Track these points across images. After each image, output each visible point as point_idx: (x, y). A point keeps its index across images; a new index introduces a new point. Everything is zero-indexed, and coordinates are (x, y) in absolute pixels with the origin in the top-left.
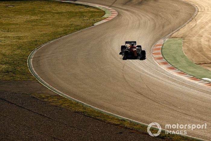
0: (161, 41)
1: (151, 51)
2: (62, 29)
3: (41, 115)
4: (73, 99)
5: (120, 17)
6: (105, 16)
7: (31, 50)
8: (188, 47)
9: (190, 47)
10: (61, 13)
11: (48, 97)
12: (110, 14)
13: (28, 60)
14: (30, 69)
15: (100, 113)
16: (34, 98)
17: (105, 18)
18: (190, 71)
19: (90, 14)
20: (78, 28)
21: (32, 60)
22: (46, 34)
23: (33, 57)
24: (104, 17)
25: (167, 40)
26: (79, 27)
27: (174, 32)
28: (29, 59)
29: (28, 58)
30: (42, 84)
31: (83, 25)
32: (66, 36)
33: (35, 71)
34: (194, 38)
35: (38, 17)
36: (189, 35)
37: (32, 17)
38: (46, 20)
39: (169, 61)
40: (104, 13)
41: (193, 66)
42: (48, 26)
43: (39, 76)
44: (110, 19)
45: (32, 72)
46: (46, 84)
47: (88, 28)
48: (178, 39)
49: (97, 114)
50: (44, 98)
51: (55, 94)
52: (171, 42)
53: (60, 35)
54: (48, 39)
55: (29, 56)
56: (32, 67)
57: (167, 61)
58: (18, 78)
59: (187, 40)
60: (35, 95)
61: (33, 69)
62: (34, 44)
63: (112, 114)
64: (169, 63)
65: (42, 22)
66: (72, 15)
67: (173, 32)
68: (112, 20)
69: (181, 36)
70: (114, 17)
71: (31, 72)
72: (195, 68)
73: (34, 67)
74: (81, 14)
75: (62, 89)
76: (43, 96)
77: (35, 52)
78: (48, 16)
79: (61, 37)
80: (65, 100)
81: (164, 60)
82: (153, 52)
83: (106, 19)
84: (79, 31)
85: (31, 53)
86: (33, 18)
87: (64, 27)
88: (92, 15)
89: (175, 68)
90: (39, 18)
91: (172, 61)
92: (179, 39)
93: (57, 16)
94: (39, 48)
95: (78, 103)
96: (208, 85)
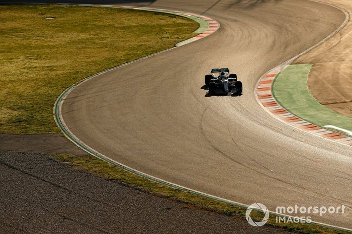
0: (277, 70)
1: (257, 85)
2: (123, 53)
3: (54, 185)
4: (111, 160)
5: (222, 33)
6: (198, 31)
7: (65, 87)
8: (316, 77)
9: (320, 77)
10: (129, 27)
11: (72, 158)
12: (207, 27)
13: (56, 102)
14: (56, 116)
15: (147, 180)
16: (51, 160)
17: (197, 35)
18: (308, 116)
19: (175, 29)
20: (150, 51)
21: (62, 102)
22: (96, 61)
23: (65, 98)
24: (195, 32)
25: (286, 66)
26: (151, 50)
27: (301, 54)
28: (58, 102)
29: (57, 100)
30: (69, 138)
31: (157, 46)
32: (126, 64)
33: (62, 120)
34: (330, 63)
35: (90, 35)
36: (324, 59)
37: (81, 35)
38: (102, 39)
39: (279, 100)
40: (198, 26)
41: (315, 107)
42: (103, 49)
43: (66, 128)
44: (206, 35)
45: (58, 121)
46: (75, 139)
47: (166, 51)
48: (304, 65)
49: (140, 183)
50: (65, 160)
51: (84, 154)
52: (293, 70)
53: (118, 62)
54: (96, 70)
55: (59, 97)
56: (61, 113)
57: (277, 101)
58: (33, 130)
59: (318, 67)
60: (53, 156)
61: (61, 116)
62: (74, 77)
63: (164, 181)
64: (279, 103)
65: (95, 43)
66: (145, 30)
69: (310, 61)
70: (212, 32)
71: (56, 122)
72: (318, 110)
74: (161, 29)
75: (97, 147)
76: (65, 157)
77: (70, 91)
78: (106, 32)
79: (118, 65)
80: (97, 161)
82: (259, 87)
83: (198, 37)
84: (149, 56)
85: (64, 92)
86: (83, 36)
87: (127, 50)
88: (177, 30)
89: (287, 111)
90: (92, 36)
91: (285, 101)
92: (306, 66)
93: (120, 33)
94: (78, 84)
95: (116, 166)
96: (330, 135)
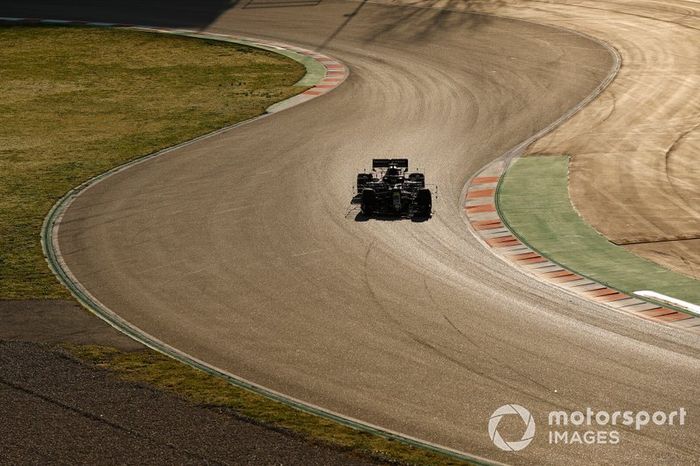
0: (496, 167)
1: (462, 199)
2: (159, 125)
3: (86, 415)
4: (196, 360)
5: (356, 85)
6: (306, 81)
7: (55, 197)
8: (586, 184)
9: (595, 185)
10: (157, 71)
11: (111, 355)
12: (323, 74)
13: (43, 230)
14: (51, 259)
15: (288, 407)
16: (65, 357)
17: (305, 90)
18: (592, 269)
19: (254, 75)
20: (214, 123)
21: (56, 229)
22: (105, 141)
23: (59, 220)
24: (300, 83)
25: (515, 161)
26: (217, 119)
27: (539, 135)
28: (47, 228)
29: (45, 225)
30: (92, 311)
31: (229, 113)
32: (172, 149)
33: (66, 269)
34: (607, 155)
35: (78, 85)
36: (591, 145)
37: (58, 84)
38: (106, 94)
39: (521, 234)
40: (302, 71)
41: (603, 251)
42: (113, 115)
43: (80, 286)
44: (324, 91)
45: (57, 270)
46: (106, 312)
47: (248, 122)
48: (552, 158)
49: (276, 414)
50: (96, 360)
51: (140, 347)
52: (531, 169)
53: (155, 145)
54: (112, 160)
55: (47, 218)
56: (59, 253)
57: (516, 234)
58: (10, 289)
59: (583, 163)
60: (68, 349)
61: (61, 260)
62: (63, 178)
63: (328, 411)
64: (522, 239)
65: (92, 103)
66: (190, 77)
67: (535, 136)
68: (328, 93)
69: (564, 148)
70: (335, 84)
71: (54, 272)
72: (611, 257)
73: (63, 255)
74: (225, 75)
75: (158, 330)
76: (96, 353)
77: (66, 205)
78: (111, 81)
79: (155, 152)
80: (170, 365)
81: (505, 232)
82: (469, 204)
83: (309, 93)
84: (215, 133)
85: (54, 207)
86: (62, 87)
87: (165, 118)
88: (259, 78)
89: (543, 259)
90: (83, 88)
91: (533, 235)
92: (556, 160)
93: (141, 81)
94: (79, 190)
95: (212, 374)
96: (653, 313)
